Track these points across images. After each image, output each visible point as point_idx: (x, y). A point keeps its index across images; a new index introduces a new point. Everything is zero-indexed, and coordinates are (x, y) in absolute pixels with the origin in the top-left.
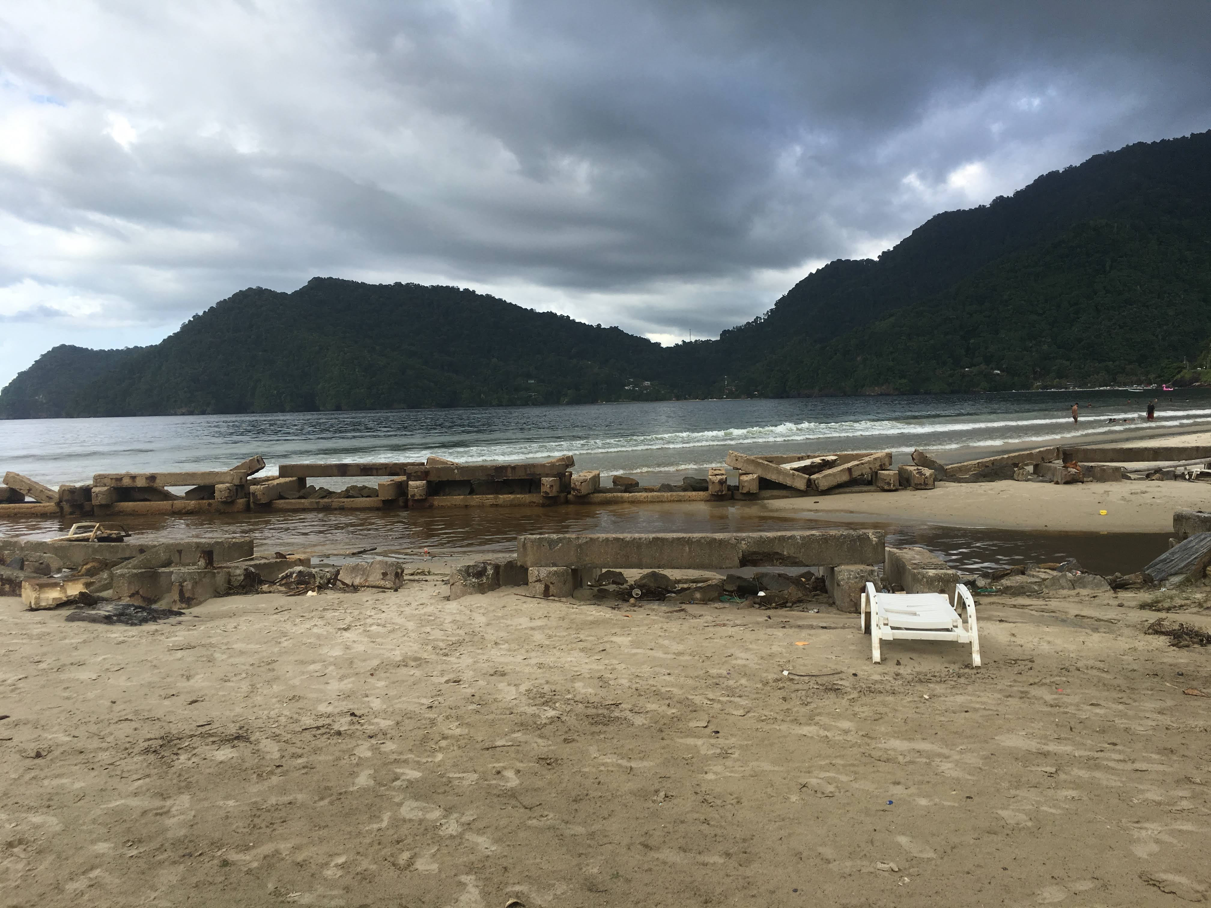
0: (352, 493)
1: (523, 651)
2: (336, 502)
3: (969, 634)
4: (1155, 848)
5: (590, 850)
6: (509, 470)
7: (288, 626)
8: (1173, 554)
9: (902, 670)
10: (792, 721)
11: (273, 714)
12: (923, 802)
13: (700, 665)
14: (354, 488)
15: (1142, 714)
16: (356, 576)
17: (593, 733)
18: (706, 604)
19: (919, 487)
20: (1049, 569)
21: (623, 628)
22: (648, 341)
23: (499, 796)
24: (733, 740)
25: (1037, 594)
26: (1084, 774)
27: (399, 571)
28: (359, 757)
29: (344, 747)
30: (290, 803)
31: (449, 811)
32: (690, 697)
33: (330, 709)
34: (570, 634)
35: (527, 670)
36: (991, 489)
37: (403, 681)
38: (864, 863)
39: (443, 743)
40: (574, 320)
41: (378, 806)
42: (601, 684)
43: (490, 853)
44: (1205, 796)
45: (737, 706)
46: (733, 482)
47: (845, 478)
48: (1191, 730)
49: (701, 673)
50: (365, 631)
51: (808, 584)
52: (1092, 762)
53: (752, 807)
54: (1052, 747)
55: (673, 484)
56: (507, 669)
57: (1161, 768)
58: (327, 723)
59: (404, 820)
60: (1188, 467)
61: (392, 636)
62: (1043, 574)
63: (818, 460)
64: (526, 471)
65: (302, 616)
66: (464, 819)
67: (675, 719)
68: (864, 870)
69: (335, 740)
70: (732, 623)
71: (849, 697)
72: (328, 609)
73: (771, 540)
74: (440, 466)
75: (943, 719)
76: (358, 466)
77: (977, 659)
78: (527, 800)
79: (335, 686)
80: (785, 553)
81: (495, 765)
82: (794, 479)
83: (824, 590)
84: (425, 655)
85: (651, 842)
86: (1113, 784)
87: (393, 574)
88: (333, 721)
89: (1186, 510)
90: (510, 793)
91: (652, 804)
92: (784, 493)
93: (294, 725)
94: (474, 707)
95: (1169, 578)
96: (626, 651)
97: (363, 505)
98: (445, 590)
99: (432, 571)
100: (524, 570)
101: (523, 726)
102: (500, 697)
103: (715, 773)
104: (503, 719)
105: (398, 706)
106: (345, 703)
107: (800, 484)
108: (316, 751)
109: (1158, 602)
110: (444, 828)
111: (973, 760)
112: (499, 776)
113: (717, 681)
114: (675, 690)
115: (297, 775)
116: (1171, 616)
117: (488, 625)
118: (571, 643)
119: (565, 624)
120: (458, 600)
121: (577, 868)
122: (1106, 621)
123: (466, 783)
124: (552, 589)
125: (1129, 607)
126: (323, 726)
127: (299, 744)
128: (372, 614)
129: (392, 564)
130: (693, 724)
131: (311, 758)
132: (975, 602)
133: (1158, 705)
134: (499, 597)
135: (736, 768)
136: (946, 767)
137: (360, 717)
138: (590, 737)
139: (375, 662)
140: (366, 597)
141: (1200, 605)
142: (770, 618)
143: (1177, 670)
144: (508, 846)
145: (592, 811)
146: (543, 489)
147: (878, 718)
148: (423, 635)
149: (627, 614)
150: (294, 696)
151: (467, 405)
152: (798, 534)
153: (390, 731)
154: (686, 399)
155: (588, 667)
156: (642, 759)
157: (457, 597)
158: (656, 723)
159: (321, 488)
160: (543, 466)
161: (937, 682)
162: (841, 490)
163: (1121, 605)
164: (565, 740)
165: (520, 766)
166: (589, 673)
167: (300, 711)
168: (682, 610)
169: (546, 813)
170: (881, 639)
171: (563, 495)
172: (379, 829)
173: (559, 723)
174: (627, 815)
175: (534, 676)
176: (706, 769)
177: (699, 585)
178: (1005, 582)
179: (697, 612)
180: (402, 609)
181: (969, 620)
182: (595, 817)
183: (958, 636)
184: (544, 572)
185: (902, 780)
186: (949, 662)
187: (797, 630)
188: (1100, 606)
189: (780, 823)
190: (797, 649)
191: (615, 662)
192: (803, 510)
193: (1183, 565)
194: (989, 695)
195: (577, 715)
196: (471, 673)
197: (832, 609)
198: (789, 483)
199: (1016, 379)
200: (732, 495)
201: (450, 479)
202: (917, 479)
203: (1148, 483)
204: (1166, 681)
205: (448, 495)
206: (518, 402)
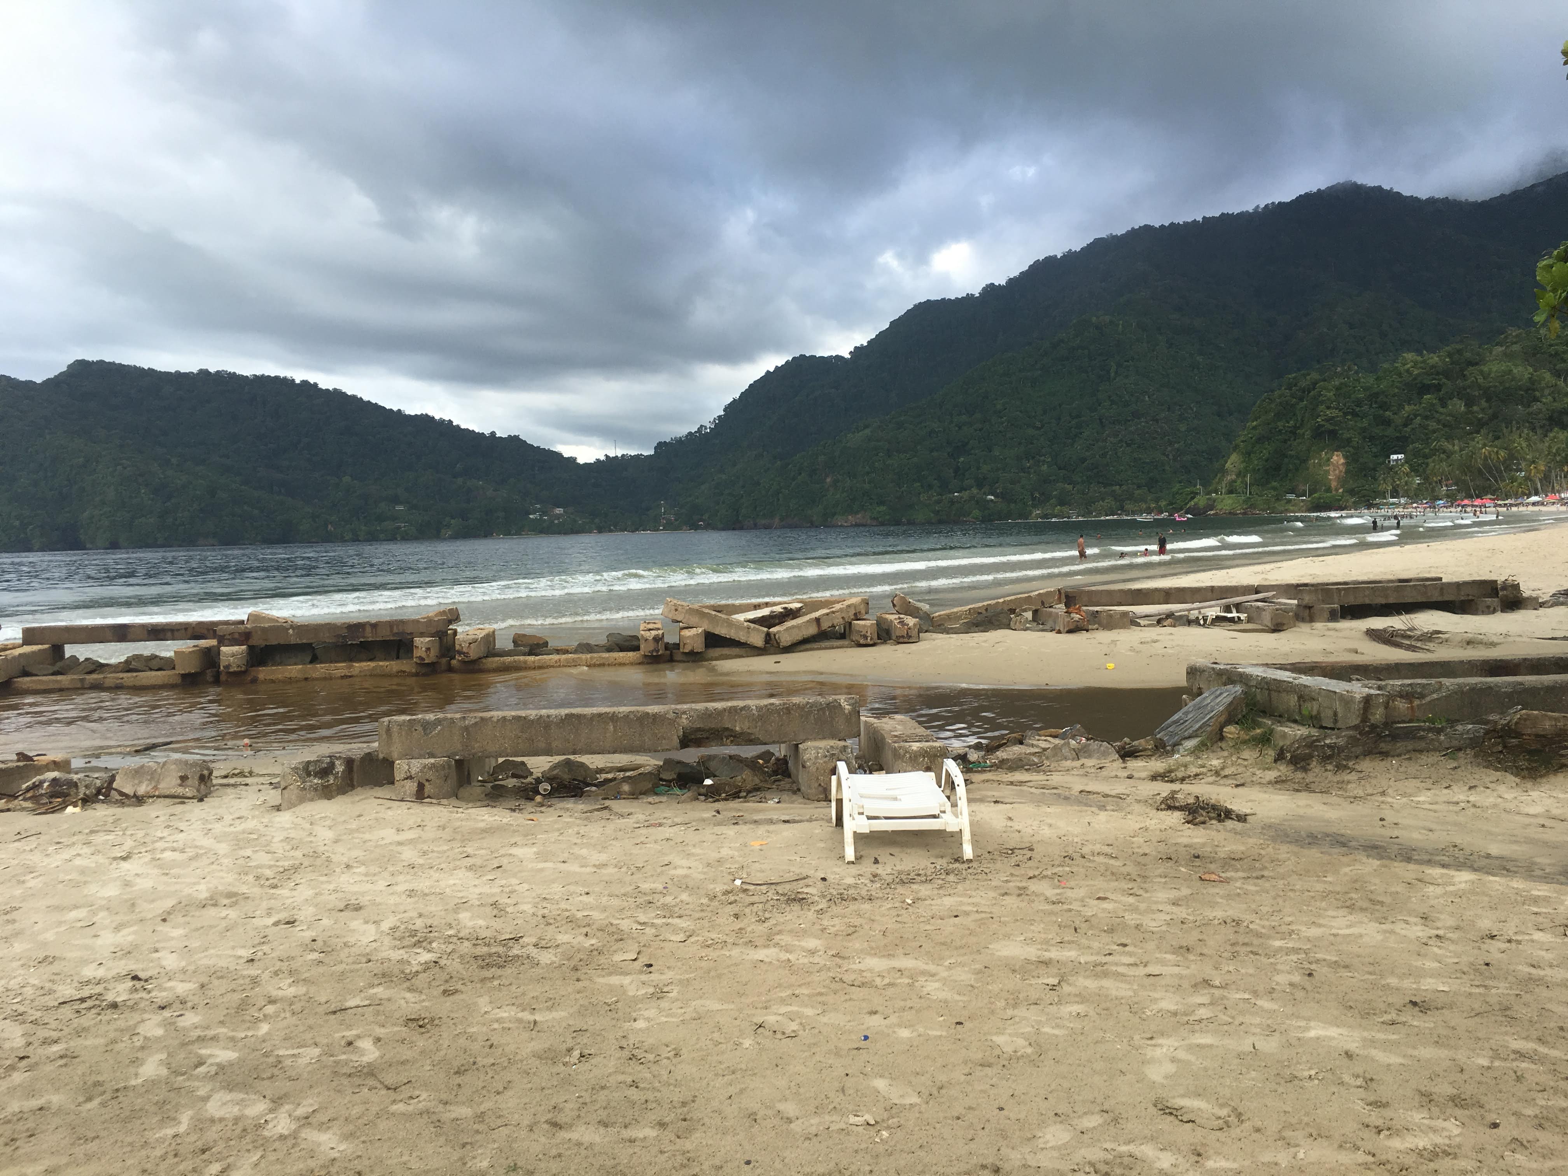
0: (134, 664)
1: (386, 874)
2: (111, 678)
3: (959, 820)
4: (1171, 1068)
5: (478, 1137)
6: (368, 629)
7: (36, 858)
8: (1186, 713)
9: (880, 870)
10: (746, 944)
11: (13, 984)
12: (905, 1033)
13: (628, 878)
14: (137, 657)
15: (1154, 907)
16: (140, 782)
17: (483, 980)
18: (637, 798)
19: (901, 640)
20: (1051, 736)
21: (526, 835)
22: (559, 455)
23: (350, 1076)
24: (669, 975)
25: (1036, 767)
26: (1091, 984)
27: (206, 772)
28: (145, 1038)
29: (121, 1024)
30: (41, 1109)
31: (277, 1102)
32: (615, 922)
33: (100, 973)
34: (452, 848)
35: (392, 900)
36: (985, 641)
37: (211, 927)
38: (834, 1118)
39: (270, 1009)
40: (458, 426)
41: (173, 1103)
42: (495, 912)
43: (337, 1155)
44: (1225, 1002)
45: (676, 930)
46: (671, 639)
47: (812, 630)
48: (1208, 923)
49: (629, 889)
50: (154, 859)
51: (767, 767)
52: (1099, 968)
53: (693, 1059)
54: (1054, 954)
55: (592, 642)
56: (364, 900)
57: (1176, 970)
58: (97, 991)
59: (212, 1121)
60: (1202, 611)
61: (194, 864)
62: (1042, 742)
63: (778, 609)
64: (391, 629)
65: (58, 843)
66: (300, 1111)
67: (595, 953)
68: (834, 1127)
69: (109, 1015)
70: (669, 821)
71: (817, 908)
72: (97, 832)
73: (720, 713)
74: (265, 625)
75: (928, 927)
76: (143, 626)
77: (968, 851)
78: (390, 1078)
79: (108, 940)
80: (738, 728)
81: (345, 1033)
82: (748, 633)
83: (787, 774)
84: (244, 889)
85: (561, 1119)
86: (1122, 993)
87: (197, 777)
88: (106, 989)
89: (1201, 661)
90: (365, 1070)
91: (563, 1068)
92: (736, 651)
93: (47, 998)
94: (315, 956)
95: (1183, 742)
96: (530, 866)
97: (152, 682)
98: (274, 797)
99: (256, 770)
100: (389, 763)
101: (385, 977)
102: (352, 940)
103: (648, 1019)
104: (358, 970)
105: (205, 962)
106: (123, 962)
107: (757, 639)
108: (79, 1033)
109: (1170, 771)
110: (270, 1125)
111: (964, 976)
112: (351, 1048)
113: (650, 898)
114: (596, 915)
115: (52, 1068)
116: (1186, 787)
117: (336, 841)
118: (454, 860)
119: (446, 834)
120: (293, 809)
121: (459, 1163)
122: (1114, 796)
123: (303, 1061)
124: (428, 788)
125: (1140, 779)
126: (90, 997)
127: (54, 1024)
128: (165, 834)
129: (195, 764)
130: (618, 957)
131: (72, 1044)
132: (966, 780)
133: (1173, 894)
134: (353, 803)
135: (674, 1010)
136: (931, 987)
137: (146, 981)
138: (479, 986)
139: (169, 903)
140: (155, 811)
141: (1217, 773)
142: (718, 812)
143: (1193, 852)
144: (364, 1142)
145: (481, 1084)
146: (417, 653)
147: (852, 932)
148: (241, 861)
149: (531, 816)
150: (46, 957)
151: (309, 540)
152: (752, 703)
153: (191, 997)
154: (611, 531)
155: (477, 890)
156: (550, 1009)
157: (292, 805)
158: (569, 960)
159: (87, 659)
160: (417, 622)
161: (922, 882)
162: (808, 646)
163: (1130, 777)
164: (445, 992)
165: (380, 1032)
166: (478, 899)
167: (55, 977)
168: (606, 808)
169: (417, 1093)
170: (855, 832)
171: (444, 660)
172: (175, 1136)
173: (437, 969)
174: (530, 1086)
175: (402, 908)
176: (634, 1015)
177: (628, 774)
178: (1001, 754)
179: (624, 811)
180: (210, 826)
181: (959, 802)
182: (484, 1092)
183: (946, 824)
184: (416, 765)
185: (880, 1009)
186: (937, 857)
187: (752, 826)
188: (1107, 779)
189: (730, 1077)
190: (752, 850)
191: (514, 881)
192: (761, 673)
193: (1197, 726)
194: (982, 894)
195: (461, 957)
196: (312, 910)
197: (798, 798)
198: (743, 639)
199: (1012, 506)
200: (671, 655)
201: (282, 642)
202: (899, 630)
203: (1159, 630)
204: (1181, 865)
205: (279, 664)
206: (382, 536)
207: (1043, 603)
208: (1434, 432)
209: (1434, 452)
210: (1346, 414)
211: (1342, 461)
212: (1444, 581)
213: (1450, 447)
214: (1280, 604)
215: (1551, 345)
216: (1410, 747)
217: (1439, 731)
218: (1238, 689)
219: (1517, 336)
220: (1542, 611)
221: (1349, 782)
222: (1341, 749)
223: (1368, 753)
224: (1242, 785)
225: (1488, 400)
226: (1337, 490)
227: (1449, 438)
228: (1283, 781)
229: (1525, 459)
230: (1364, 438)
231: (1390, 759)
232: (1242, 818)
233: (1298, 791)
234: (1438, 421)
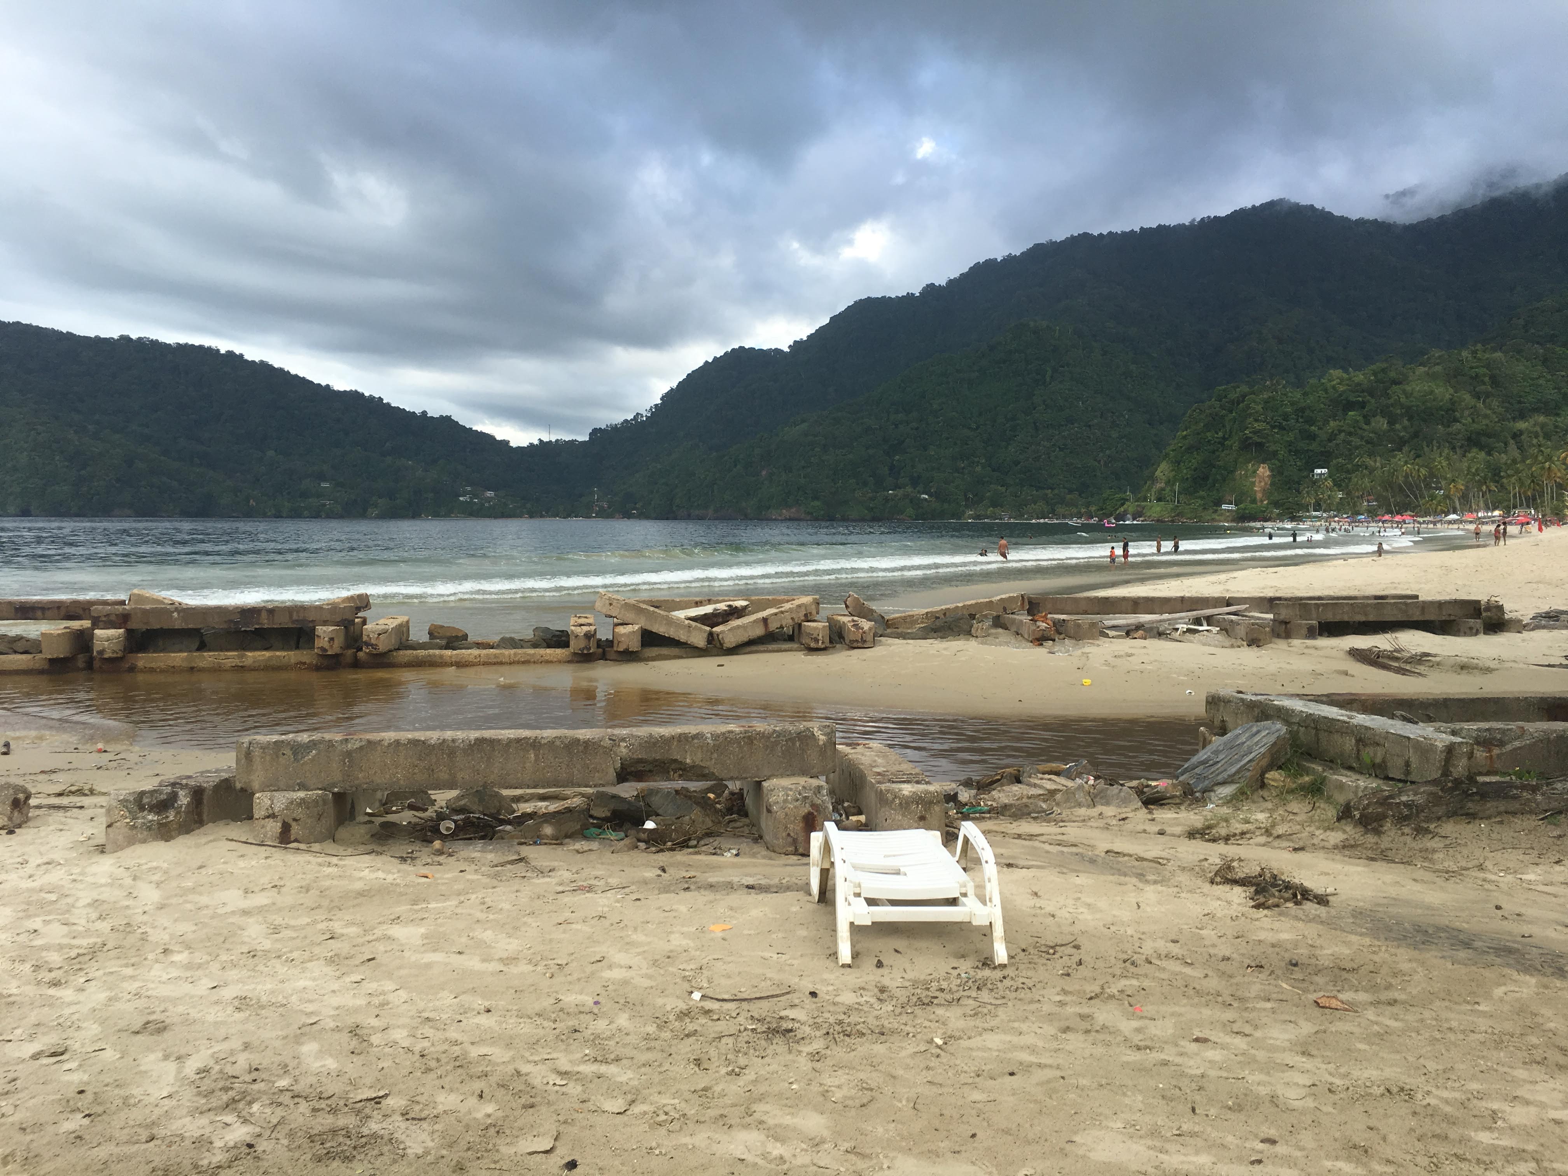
1: (215, 967)
3: (987, 908)
6: (264, 615)
8: (1215, 753)
9: (887, 979)
10: (715, 1121)
13: (546, 984)
15: (1279, 1059)
18: (561, 844)
19: (855, 645)
20: (1054, 773)
21: (415, 903)
22: (492, 437)
25: (1044, 816)
27: (21, 796)
32: (525, 1068)
34: (315, 922)
35: (213, 1015)
36: (945, 649)
40: (388, 404)
42: (353, 1045)
45: (613, 1089)
46: (604, 635)
47: (759, 631)
48: (1368, 1094)
49: (547, 1004)
51: (718, 803)
55: (517, 637)
56: (175, 1013)
60: (1172, 623)
62: (1045, 781)
63: (722, 606)
64: (291, 616)
67: (492, 1131)
70: (602, 883)
71: (810, 1050)
73: (667, 741)
74: (148, 607)
75: (977, 1096)
77: (1001, 954)
80: (688, 761)
82: (689, 632)
83: (744, 812)
84: (12, 988)
87: (9, 802)
92: (675, 651)
94: (75, 1123)
95: (1216, 788)
96: (413, 959)
97: (16, 666)
98: (101, 830)
99: (98, 788)
100: (247, 795)
102: (137, 1093)
107: (699, 639)
109: (1210, 827)
113: (575, 1022)
114: (498, 1054)
116: (1238, 851)
117: (161, 907)
118: (312, 944)
119: (310, 899)
120: (119, 854)
122: (1151, 861)
124: (295, 829)
125: (1173, 835)
130: (525, 1145)
133: (1292, 1034)
134: (198, 846)
141: (1268, 832)
142: (664, 871)
143: (1287, 956)
146: (318, 643)
147: (867, 1100)
148: (22, 938)
149: (425, 871)
152: (707, 729)
154: (542, 516)
155: (336, 1001)
157: (116, 848)
158: (450, 1146)
160: (319, 608)
161: (948, 1003)
162: (754, 648)
163: (1161, 833)
166: (334, 1018)
168: (521, 860)
170: (852, 924)
171: (350, 652)
173: (249, 1162)
175: (222, 1032)
178: (998, 795)
179: (545, 864)
181: (987, 884)
183: (971, 914)
184: (281, 800)
187: (707, 894)
188: (1135, 834)
190: (712, 939)
191: (389, 986)
192: (703, 676)
193: (1233, 770)
194: (1035, 1028)
195: (291, 1134)
196: (94, 1029)
197: (758, 848)
198: (683, 638)
199: (946, 506)
200: (604, 653)
201: (165, 627)
202: (852, 633)
203: (1129, 642)
204: (1278, 978)
205: (161, 651)
206: (306, 513)
207: (1005, 609)
208: (1357, 448)
209: (1357, 467)
210: (1273, 427)
211: (1268, 473)
212: (1420, 599)
213: (1372, 463)
214: (1252, 617)
215: (1472, 368)
216: (1502, 809)
217: (1534, 789)
218: (1279, 728)
219: (1440, 357)
220: (1526, 634)
221: (1434, 851)
222: (1420, 809)
223: (1451, 815)
224: (1302, 849)
225: (1410, 419)
226: (1262, 501)
227: (1371, 454)
228: (1352, 846)
229: (1446, 479)
230: (1290, 451)
231: (1477, 821)
232: (1322, 900)
233: (1373, 859)
234: (1362, 438)
